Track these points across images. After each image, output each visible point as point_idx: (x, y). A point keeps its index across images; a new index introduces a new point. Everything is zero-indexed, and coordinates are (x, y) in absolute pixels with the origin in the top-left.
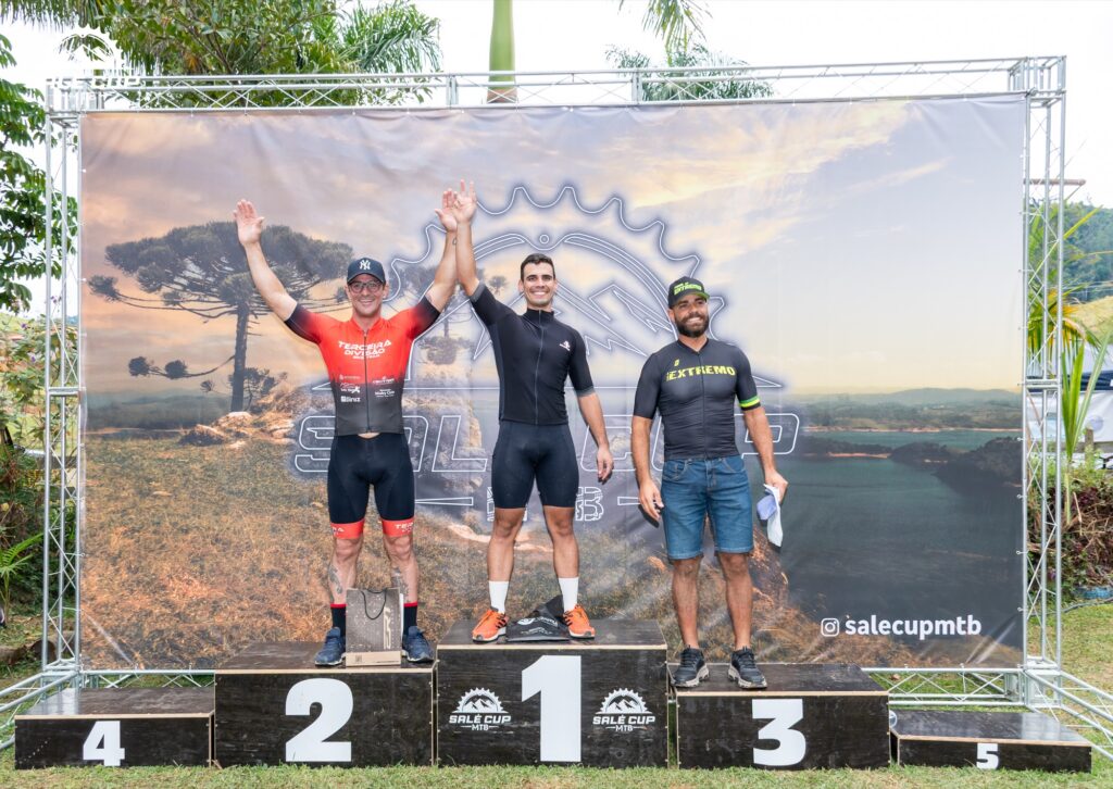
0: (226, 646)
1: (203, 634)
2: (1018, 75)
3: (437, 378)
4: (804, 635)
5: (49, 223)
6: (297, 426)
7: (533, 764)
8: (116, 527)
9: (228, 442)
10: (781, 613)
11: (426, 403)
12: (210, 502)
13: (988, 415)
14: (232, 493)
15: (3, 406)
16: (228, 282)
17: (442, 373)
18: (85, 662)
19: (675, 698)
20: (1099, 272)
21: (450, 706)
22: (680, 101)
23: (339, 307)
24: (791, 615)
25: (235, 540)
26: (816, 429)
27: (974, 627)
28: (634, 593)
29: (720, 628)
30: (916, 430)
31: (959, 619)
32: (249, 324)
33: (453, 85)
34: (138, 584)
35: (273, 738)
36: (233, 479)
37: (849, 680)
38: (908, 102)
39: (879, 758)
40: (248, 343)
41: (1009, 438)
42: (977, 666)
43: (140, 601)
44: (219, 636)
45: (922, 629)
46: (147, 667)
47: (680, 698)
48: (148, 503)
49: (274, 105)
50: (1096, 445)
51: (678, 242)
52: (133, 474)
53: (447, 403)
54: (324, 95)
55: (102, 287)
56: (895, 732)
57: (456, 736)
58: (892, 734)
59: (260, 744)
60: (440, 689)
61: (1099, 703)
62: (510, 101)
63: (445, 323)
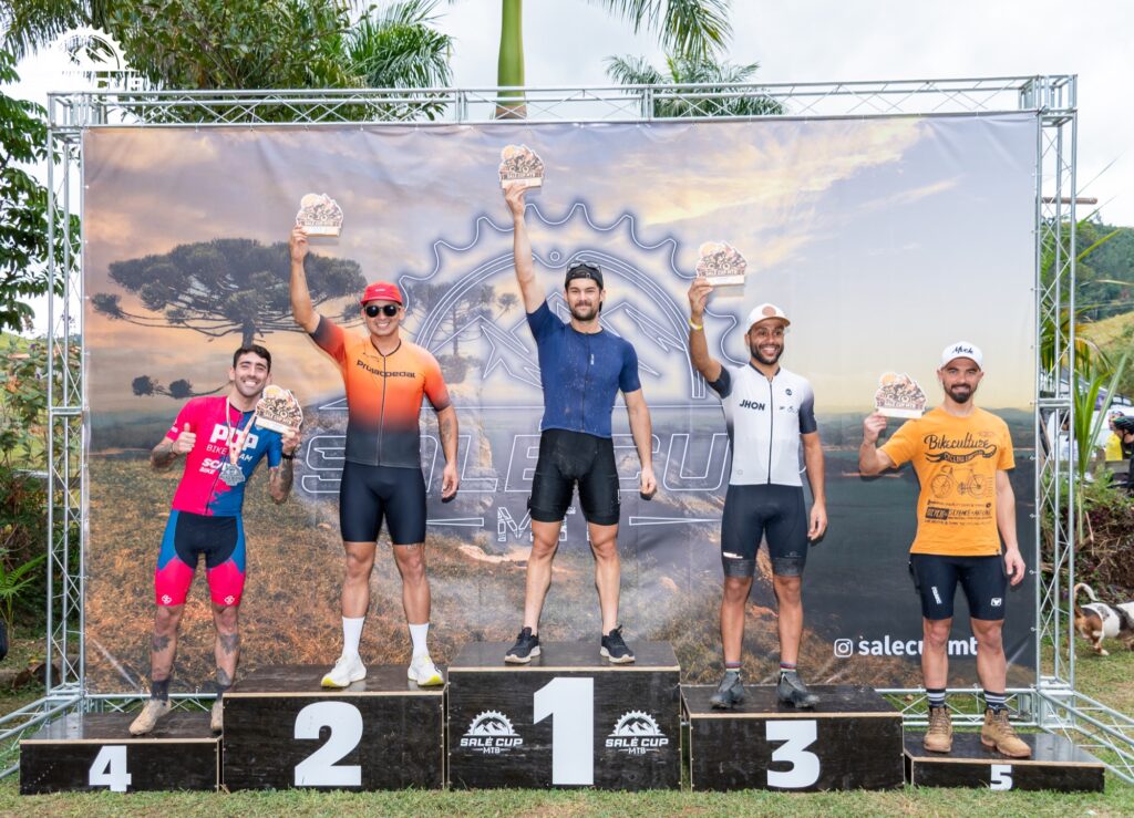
2: (1029, 94)
4: (818, 656)
5: (52, 241)
6: (305, 446)
7: (545, 787)
8: (120, 549)
16: (233, 299)
18: (90, 686)
20: (1109, 291)
21: (461, 729)
22: (692, 118)
34: (143, 608)
35: (283, 763)
37: (863, 701)
38: (920, 119)
39: (893, 780)
41: (1022, 457)
43: (145, 624)
47: (693, 719)
48: (152, 524)
49: (282, 121)
52: (137, 495)
54: (331, 111)
55: (106, 306)
56: (910, 755)
57: (468, 759)
58: (906, 756)
59: (268, 768)
60: (451, 711)
61: (1111, 723)
62: (519, 118)
63: (455, 342)
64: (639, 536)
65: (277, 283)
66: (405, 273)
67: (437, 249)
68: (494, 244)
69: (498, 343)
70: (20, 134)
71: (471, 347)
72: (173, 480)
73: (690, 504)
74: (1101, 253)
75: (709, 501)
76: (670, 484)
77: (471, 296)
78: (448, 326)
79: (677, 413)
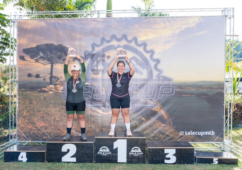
0: (49, 136)
1: (44, 134)
2: (224, 12)
3: (95, 78)
4: (176, 135)
5: (11, 44)
6: (64, 89)
7: (116, 163)
8: (25, 110)
9: (49, 92)
10: (171, 130)
11: (93, 83)
12: (45, 105)
13: (217, 87)
14: (50, 103)
15: (1, 84)
16: (49, 57)
17: (96, 77)
18: (18, 139)
19: (147, 148)
20: (240, 56)
21: (98, 150)
22: (149, 17)
23: (74, 62)
24: (173, 131)
25: (51, 113)
26: (179, 90)
27: (213, 133)
28: (138, 126)
29: (157, 133)
30: (201, 90)
31: (210, 131)
32: (54, 66)
33: (99, 13)
34: (29, 123)
35: (59, 157)
36: (50, 100)
37: (186, 145)
38: (200, 17)
39: (192, 162)
40: (53, 70)
41: (221, 92)
42: (213, 142)
43: (30, 126)
44: (47, 134)
45: (202, 134)
46: (32, 141)
47: (148, 148)
48: (32, 105)
49: (59, 18)
50: (240, 94)
51: (149, 48)
52: (28, 99)
53: (97, 84)
54: (70, 16)
55: (22, 58)
56: (196, 156)
57: (99, 157)
58: (195, 157)
59: (56, 158)
60: (95, 146)
61: (240, 150)
62: (111, 17)
63: (97, 66)
64: (137, 109)
65: (59, 53)
66: (86, 51)
67: (94, 46)
68: (106, 45)
69: (106, 66)
70: (4, 21)
71: (100, 67)
72: (36, 96)
73: (148, 102)
74: (238, 47)
75: (153, 101)
76: (144, 97)
77: (100, 56)
78: (95, 63)
79: (146, 82)
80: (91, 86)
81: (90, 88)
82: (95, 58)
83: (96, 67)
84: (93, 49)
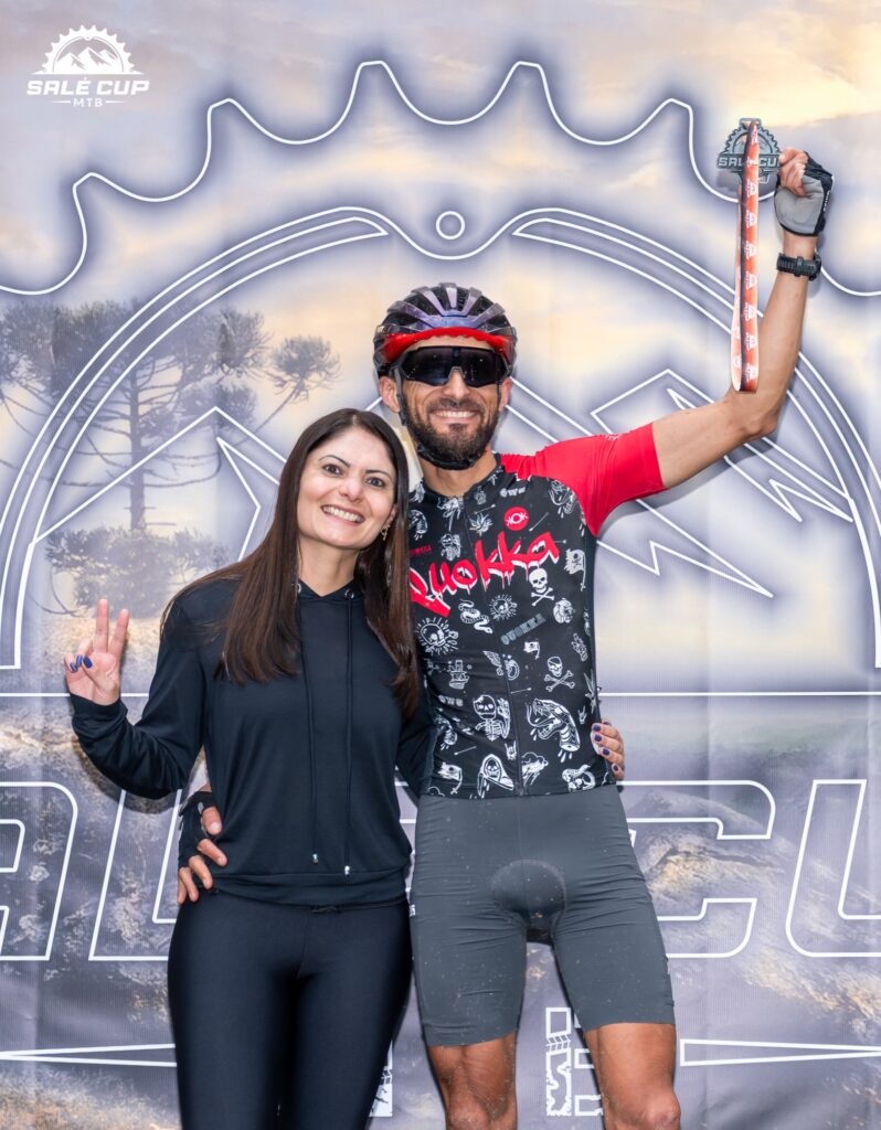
63: (137, 488)
64: (711, 1103)
73: (870, 998)
76: (809, 940)
77: (186, 346)
78: (114, 441)
79: (832, 717)
80: (47, 773)
81: (36, 802)
82: (112, 375)
83: (125, 499)
84: (83, 247)
